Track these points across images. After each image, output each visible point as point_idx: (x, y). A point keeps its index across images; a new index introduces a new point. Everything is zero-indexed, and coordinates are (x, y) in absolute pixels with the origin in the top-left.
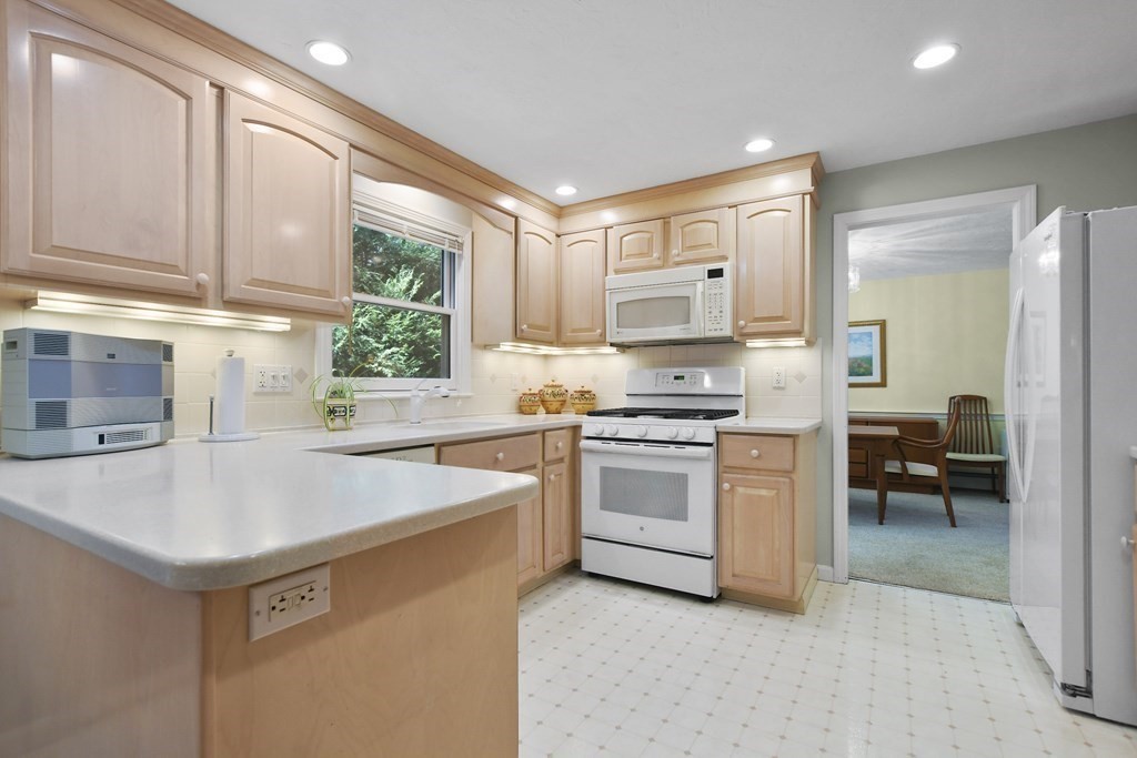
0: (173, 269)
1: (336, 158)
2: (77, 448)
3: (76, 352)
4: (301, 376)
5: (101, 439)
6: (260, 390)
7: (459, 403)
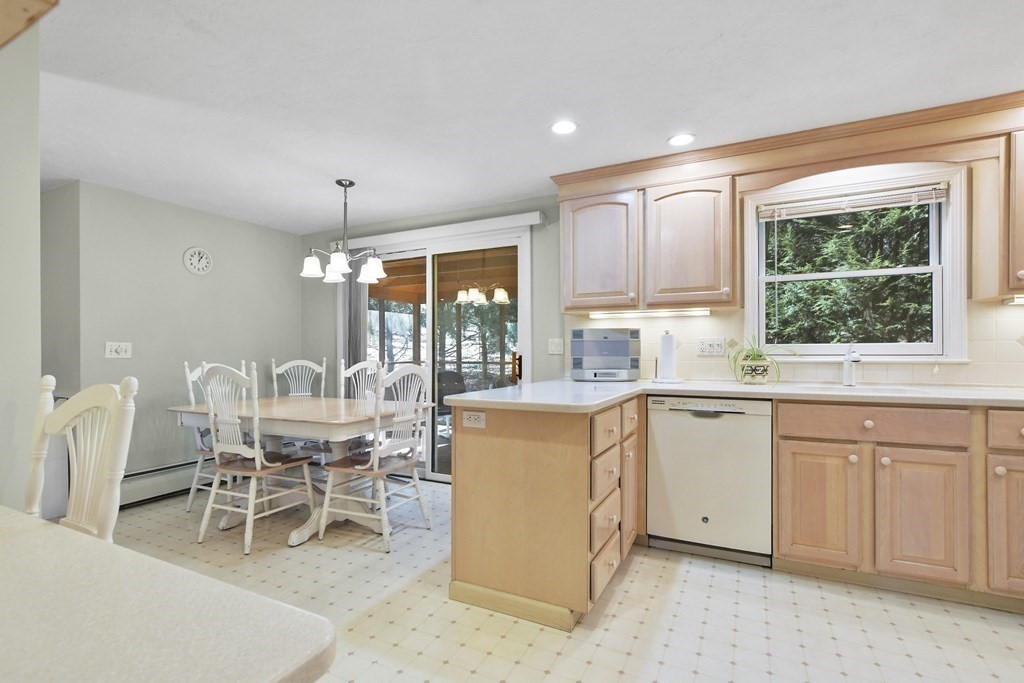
0: (621, 293)
1: (720, 192)
2: (586, 378)
3: (586, 337)
4: (732, 344)
5: (595, 376)
6: (701, 353)
7: (936, 369)
